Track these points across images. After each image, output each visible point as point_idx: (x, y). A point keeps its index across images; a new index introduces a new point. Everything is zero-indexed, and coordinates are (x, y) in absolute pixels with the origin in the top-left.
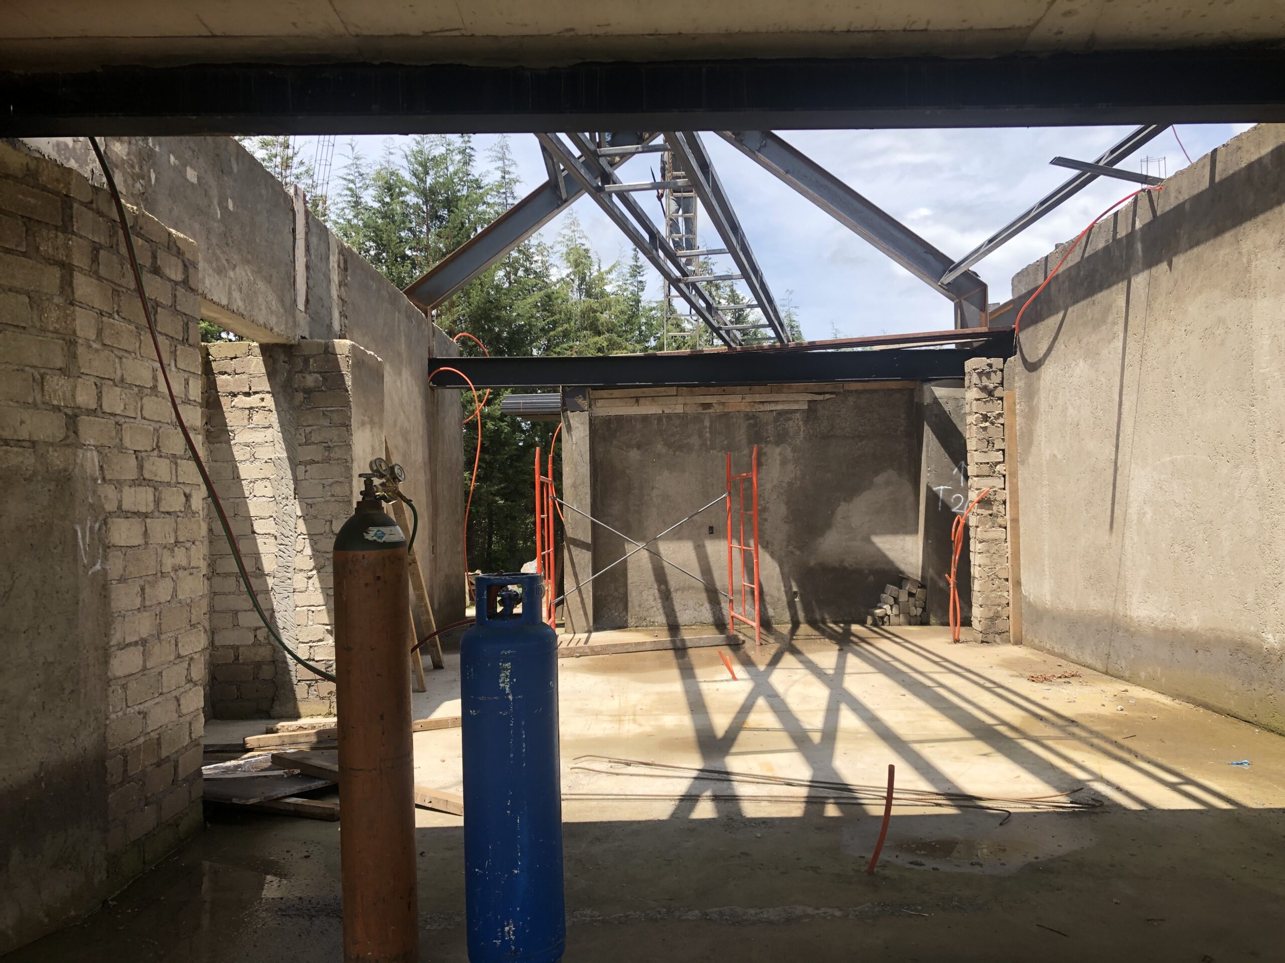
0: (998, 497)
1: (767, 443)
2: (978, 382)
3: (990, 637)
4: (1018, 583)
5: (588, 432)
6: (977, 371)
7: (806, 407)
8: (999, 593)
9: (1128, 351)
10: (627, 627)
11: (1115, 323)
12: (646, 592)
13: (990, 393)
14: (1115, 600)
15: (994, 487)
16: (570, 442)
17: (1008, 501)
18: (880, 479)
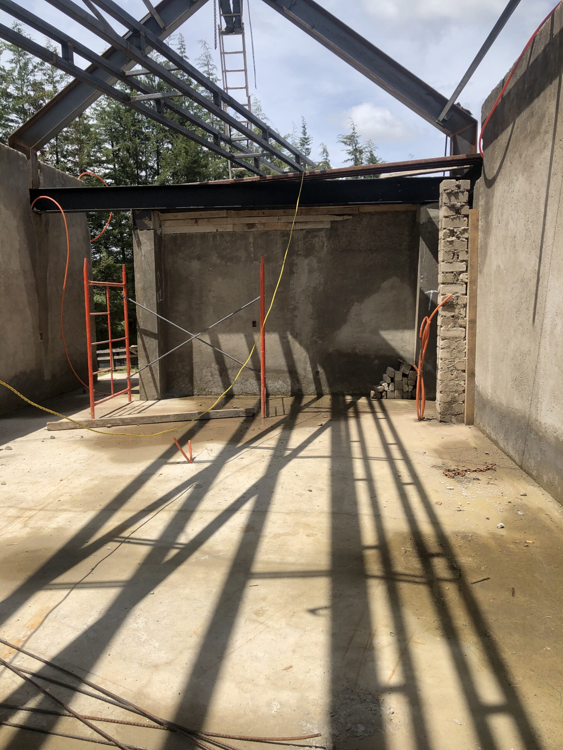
0: (460, 302)
1: (298, 255)
2: (447, 201)
3: (447, 417)
4: (472, 375)
5: (153, 246)
6: (446, 192)
7: (329, 226)
8: (457, 382)
9: (554, 159)
10: (193, 395)
11: (546, 132)
12: (205, 369)
13: (457, 211)
14: (531, 404)
15: (457, 293)
16: (140, 254)
17: (468, 305)
18: (386, 284)
